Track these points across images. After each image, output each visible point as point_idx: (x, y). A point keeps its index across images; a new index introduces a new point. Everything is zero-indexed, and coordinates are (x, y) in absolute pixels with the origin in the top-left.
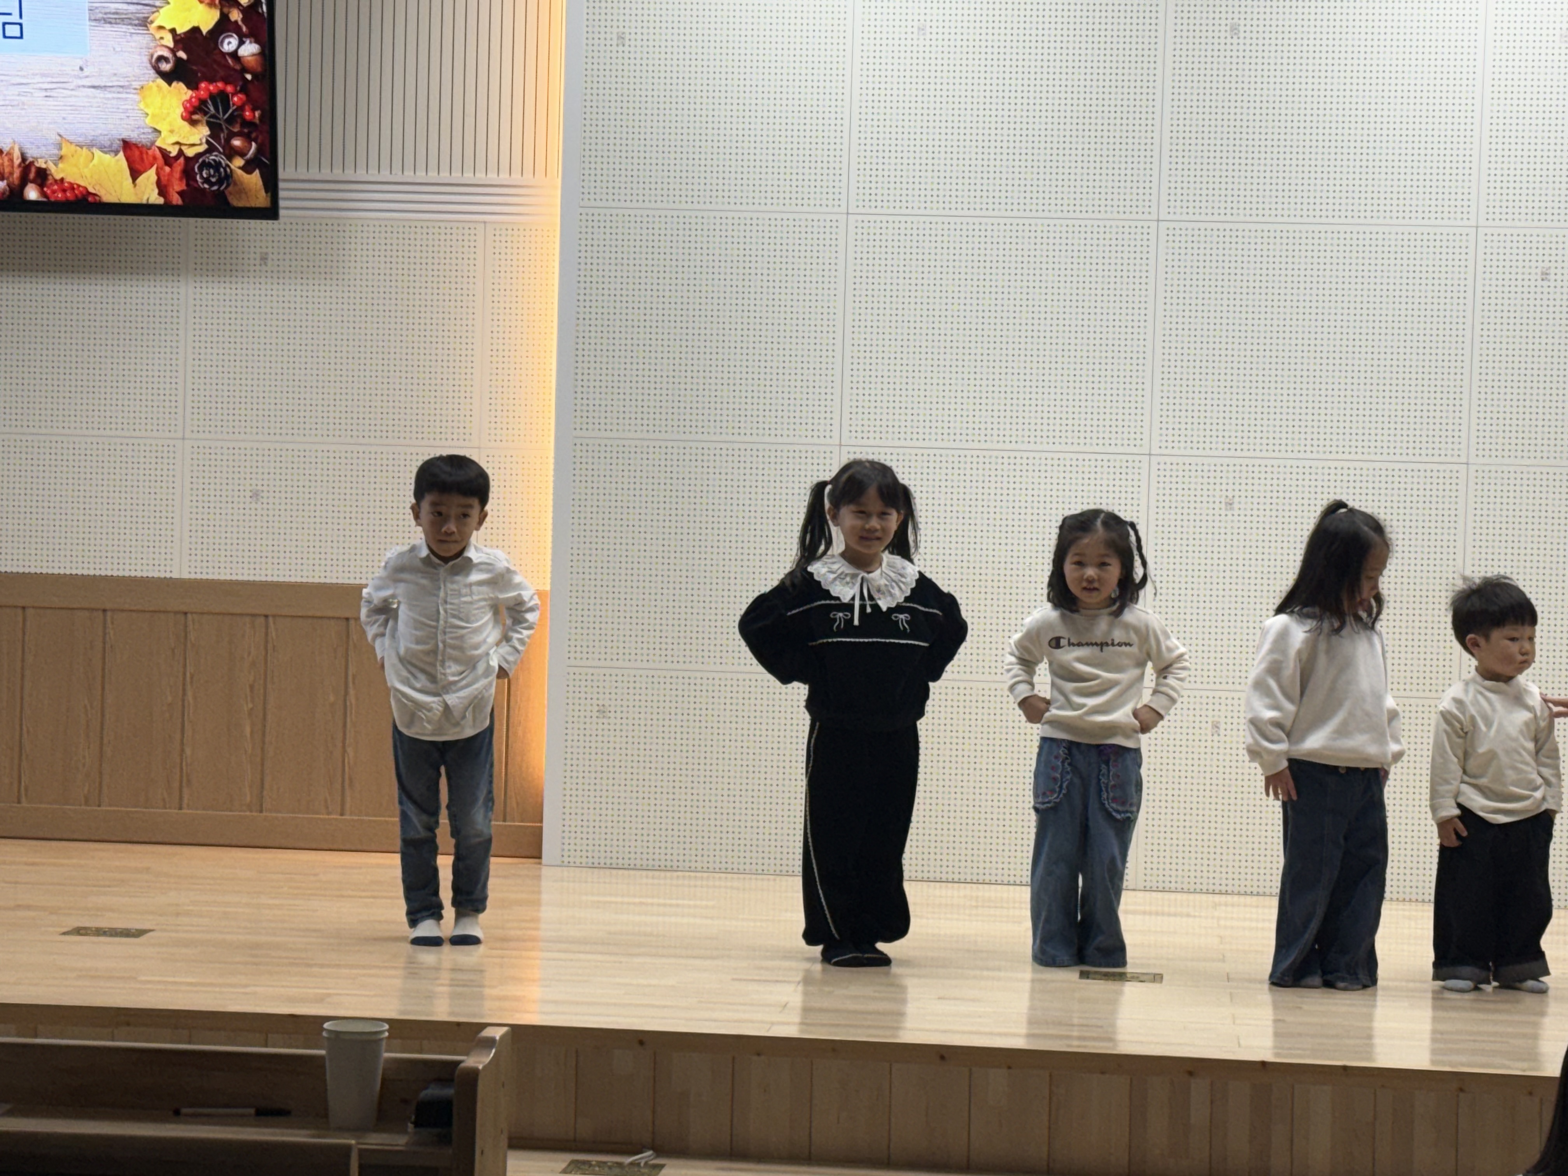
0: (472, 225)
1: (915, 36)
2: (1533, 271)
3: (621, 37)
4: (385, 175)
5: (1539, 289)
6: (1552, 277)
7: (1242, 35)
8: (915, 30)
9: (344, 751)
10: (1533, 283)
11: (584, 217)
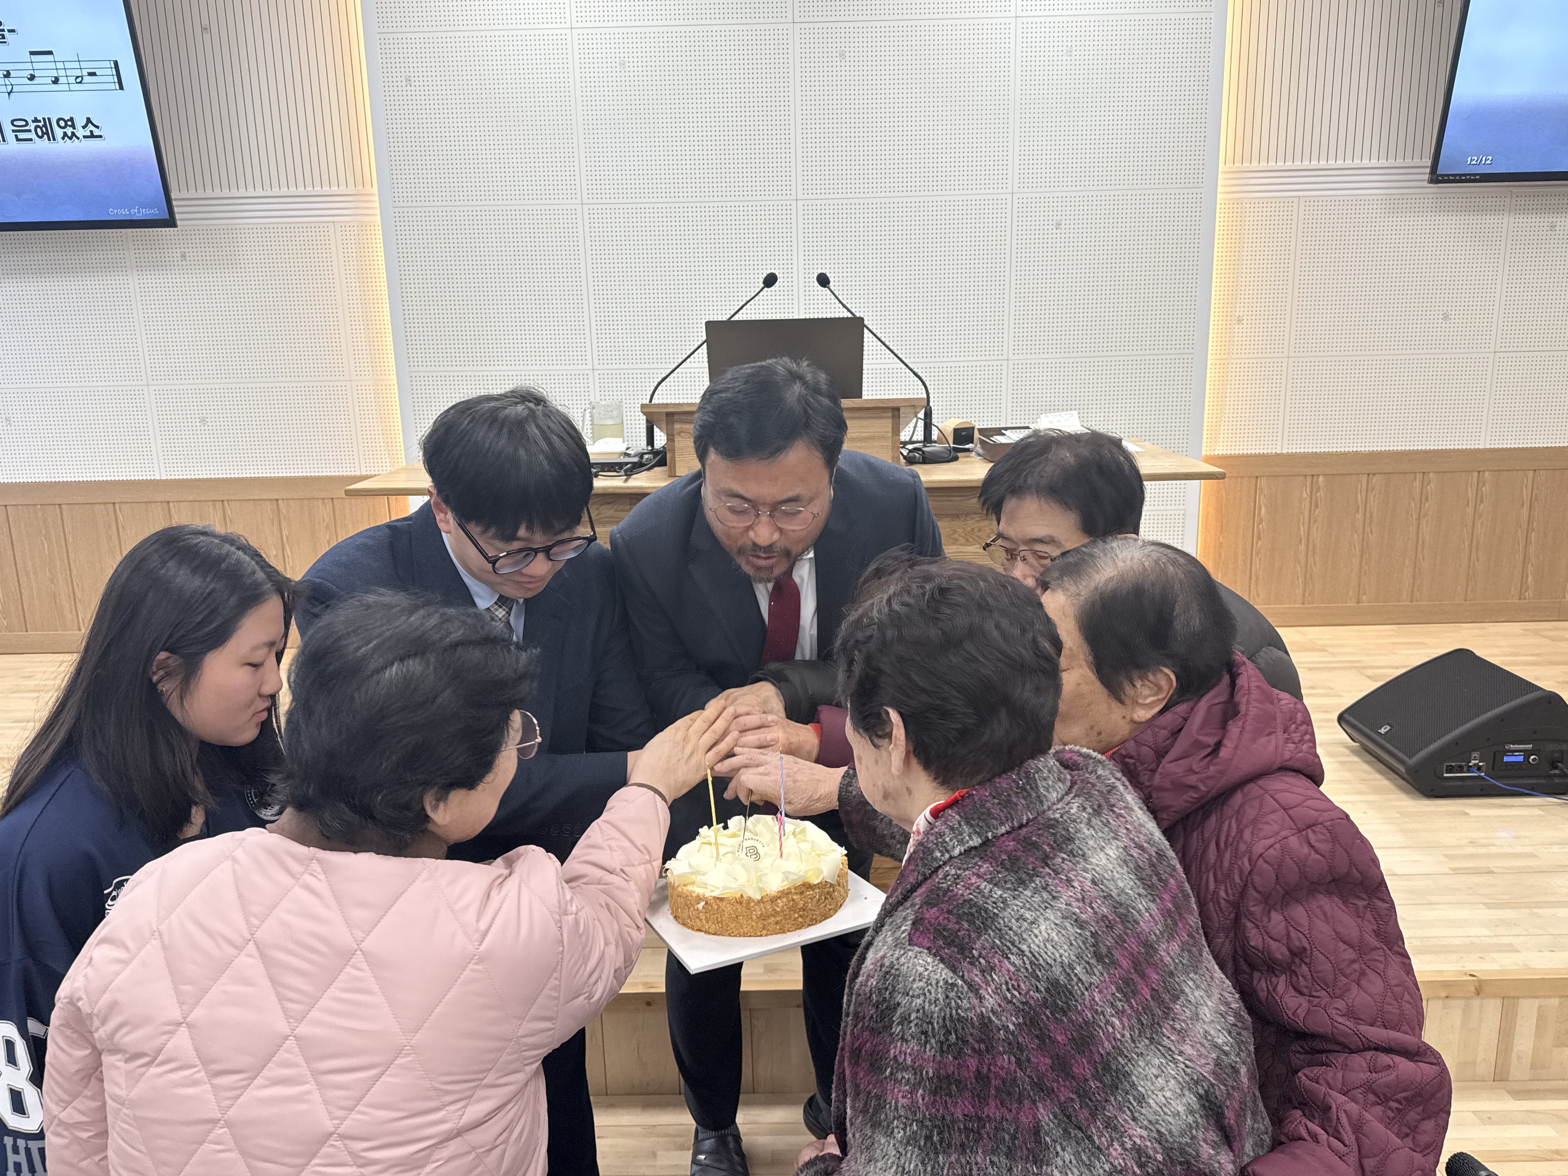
0: (326, 225)
1: (618, 69)
2: (1050, 223)
5: (1054, 236)
6: (1063, 226)
7: (847, 59)
8: (618, 65)
10: (1050, 232)
11: (397, 215)
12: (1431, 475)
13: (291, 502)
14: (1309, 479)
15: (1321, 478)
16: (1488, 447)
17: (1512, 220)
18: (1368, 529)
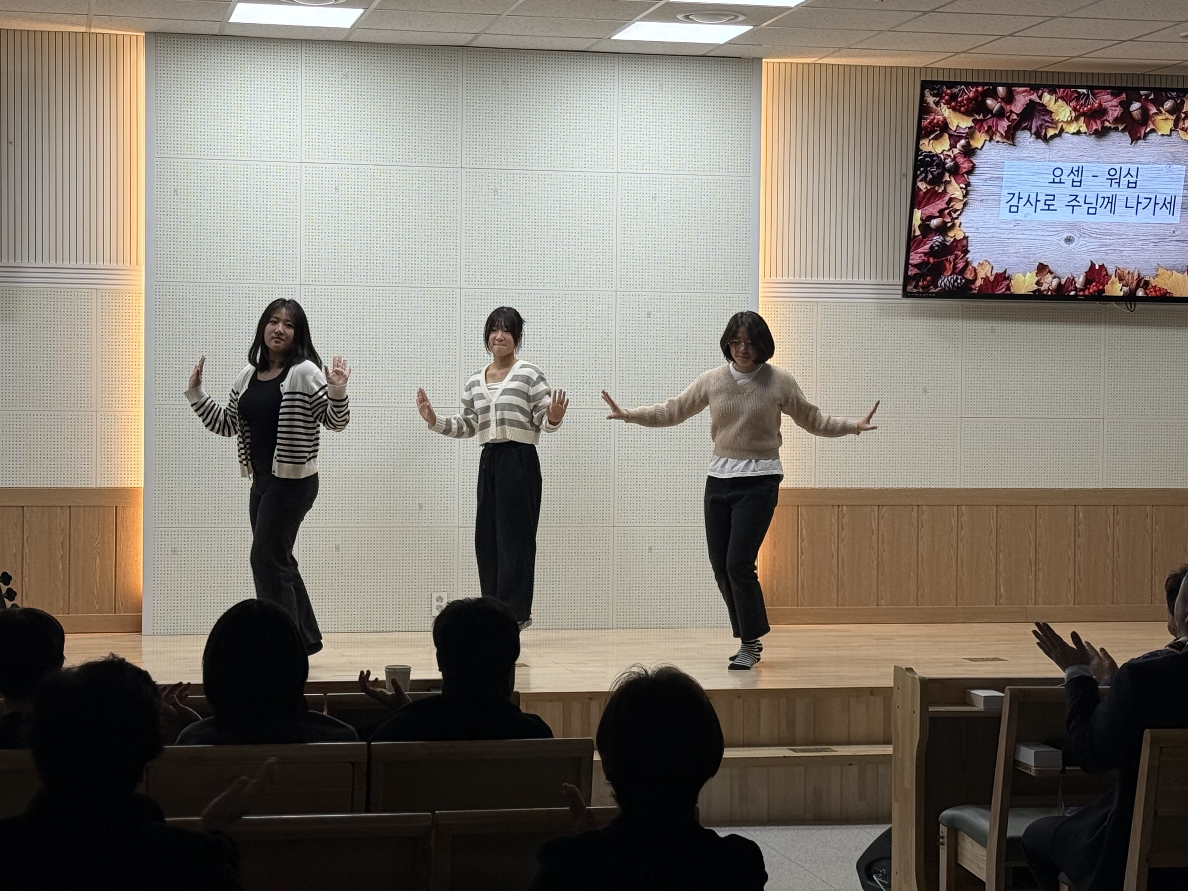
0: (90, 291)
1: (333, 192)
2: (643, 313)
3: (176, 191)
4: (39, 263)
5: (646, 322)
6: (652, 316)
7: (500, 194)
8: (333, 189)
9: (22, 579)
10: (643, 319)
11: (158, 287)
12: (924, 508)
13: (34, 509)
14: (836, 508)
15: (844, 508)
16: (962, 487)
17: (964, 324)
18: (881, 548)
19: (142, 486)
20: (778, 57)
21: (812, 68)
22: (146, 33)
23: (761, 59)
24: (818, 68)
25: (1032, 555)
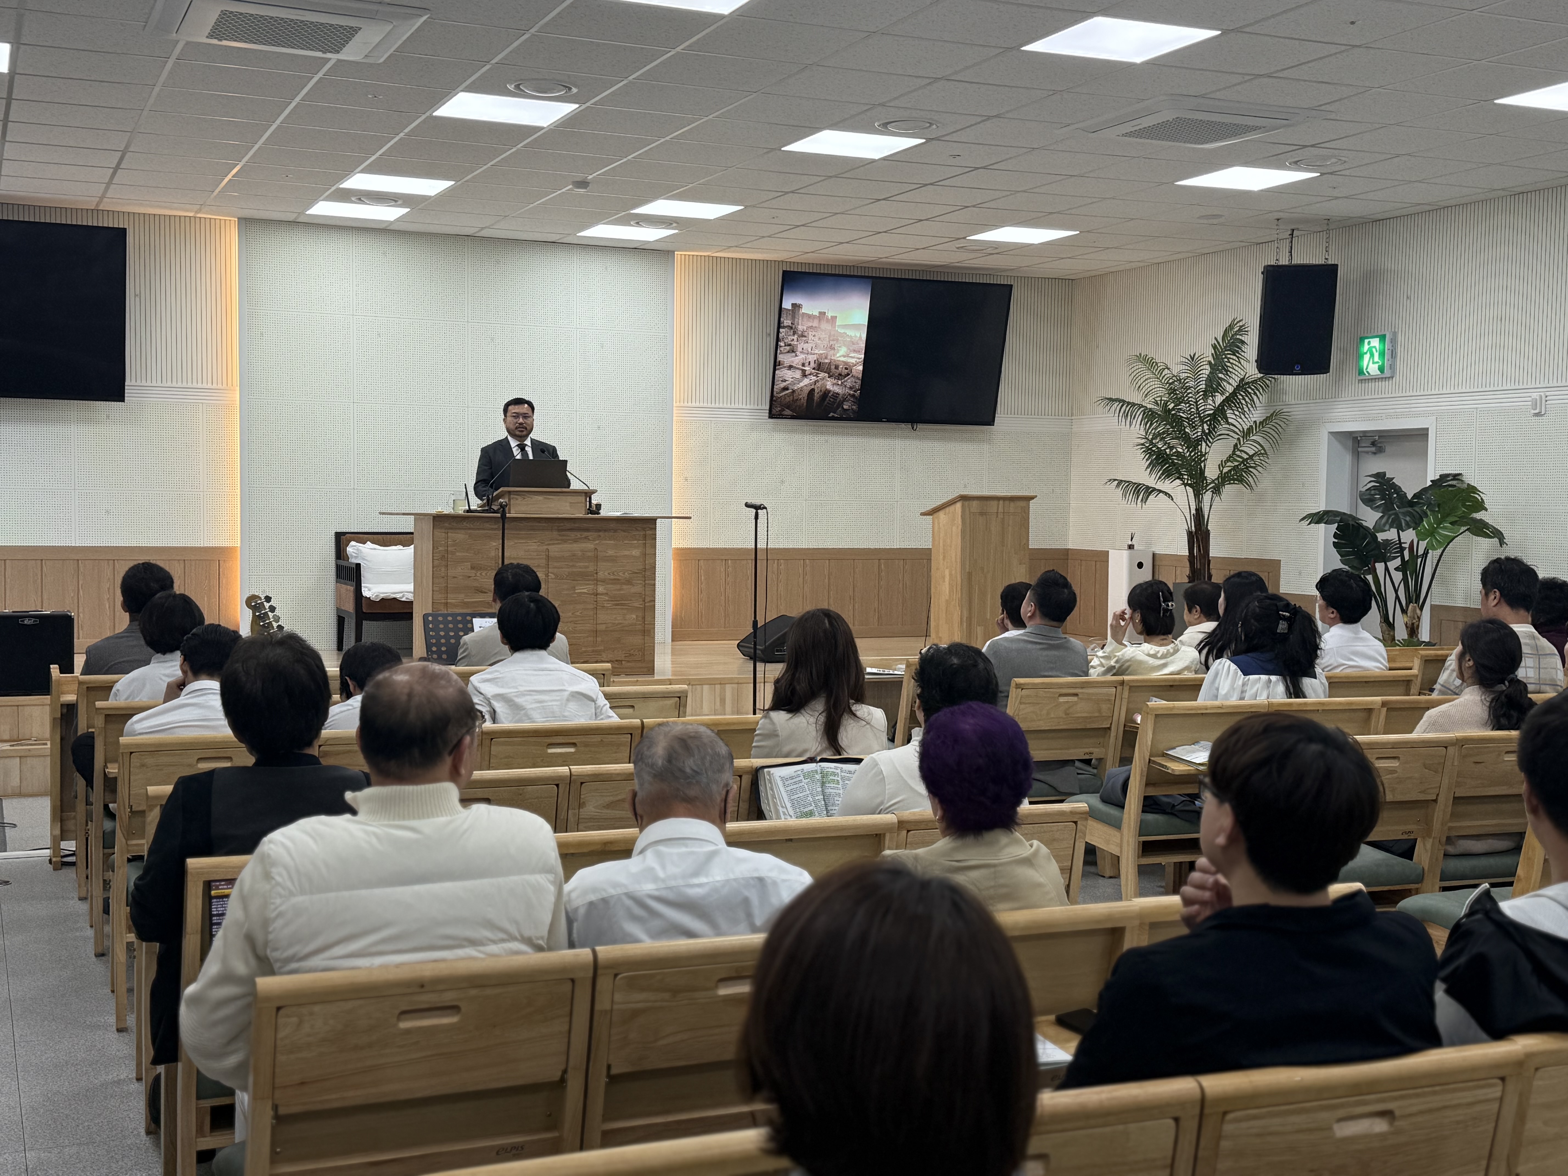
1: (376, 337)
3: (262, 334)
6: (601, 428)
7: (495, 341)
8: (376, 335)
12: (782, 561)
14: (724, 561)
15: (730, 562)
19: (239, 545)
20: (686, 251)
21: (707, 259)
22: (238, 218)
23: (674, 252)
24: (711, 259)
25: (851, 593)
